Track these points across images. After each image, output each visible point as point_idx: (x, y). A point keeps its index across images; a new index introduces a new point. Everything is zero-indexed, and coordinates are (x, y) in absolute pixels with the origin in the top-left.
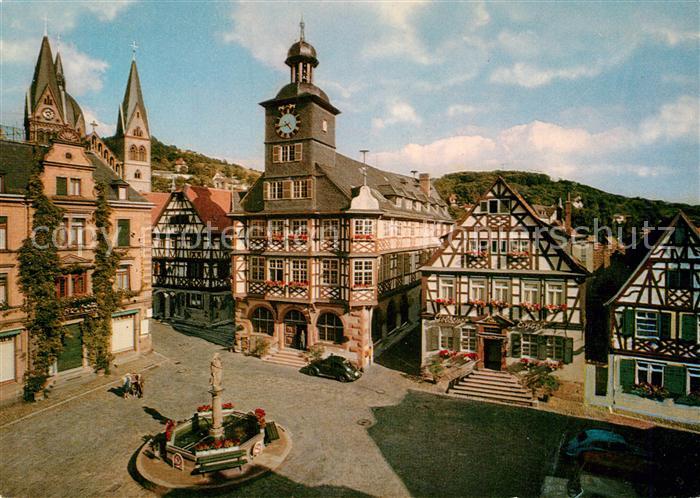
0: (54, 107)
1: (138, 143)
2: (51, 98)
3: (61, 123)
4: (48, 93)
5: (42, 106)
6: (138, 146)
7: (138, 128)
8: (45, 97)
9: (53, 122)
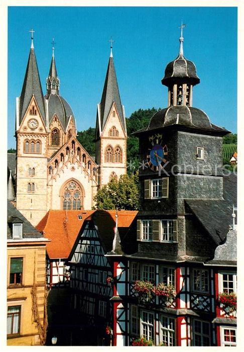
0: (37, 117)
1: (114, 143)
2: (35, 108)
3: (44, 132)
4: (33, 104)
5: (28, 117)
6: (114, 146)
7: (114, 127)
8: (30, 107)
9: (37, 131)
